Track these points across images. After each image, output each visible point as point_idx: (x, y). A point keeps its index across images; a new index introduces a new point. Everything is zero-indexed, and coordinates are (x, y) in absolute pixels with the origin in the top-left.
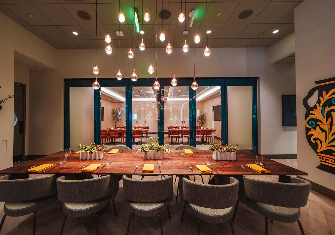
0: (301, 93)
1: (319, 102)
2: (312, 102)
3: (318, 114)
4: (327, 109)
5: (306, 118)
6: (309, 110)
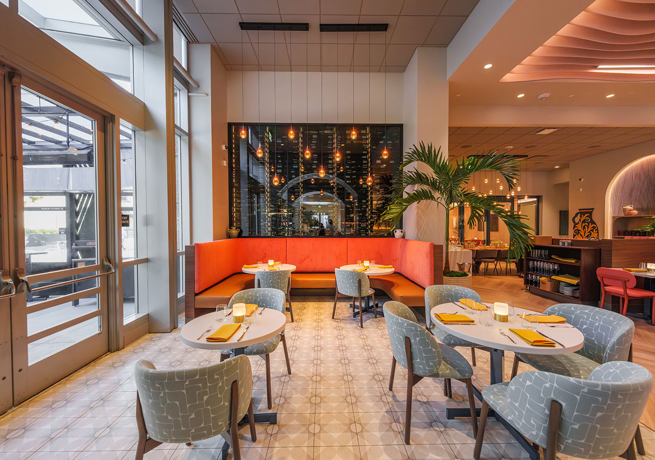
0: (571, 215)
1: (580, 220)
2: (577, 220)
3: (579, 227)
4: (584, 224)
5: (574, 229)
6: (575, 224)
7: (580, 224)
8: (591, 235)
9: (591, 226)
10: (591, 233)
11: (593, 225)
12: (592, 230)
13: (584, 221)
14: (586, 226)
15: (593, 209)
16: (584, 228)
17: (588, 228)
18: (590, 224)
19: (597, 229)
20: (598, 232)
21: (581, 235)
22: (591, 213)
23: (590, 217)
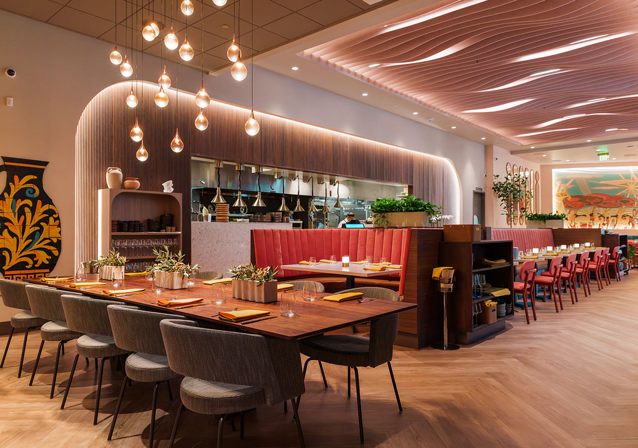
1: (8, 190)
3: (6, 210)
4: (21, 203)
7: (9, 200)
8: (41, 230)
9: (41, 209)
10: (42, 228)
11: (46, 207)
12: (46, 220)
13: (21, 195)
14: (27, 210)
15: (45, 164)
16: (21, 212)
17: (33, 215)
18: (39, 202)
19: (58, 218)
20: (59, 226)
21: (13, 235)
22: (40, 173)
23: (39, 182)
